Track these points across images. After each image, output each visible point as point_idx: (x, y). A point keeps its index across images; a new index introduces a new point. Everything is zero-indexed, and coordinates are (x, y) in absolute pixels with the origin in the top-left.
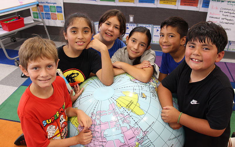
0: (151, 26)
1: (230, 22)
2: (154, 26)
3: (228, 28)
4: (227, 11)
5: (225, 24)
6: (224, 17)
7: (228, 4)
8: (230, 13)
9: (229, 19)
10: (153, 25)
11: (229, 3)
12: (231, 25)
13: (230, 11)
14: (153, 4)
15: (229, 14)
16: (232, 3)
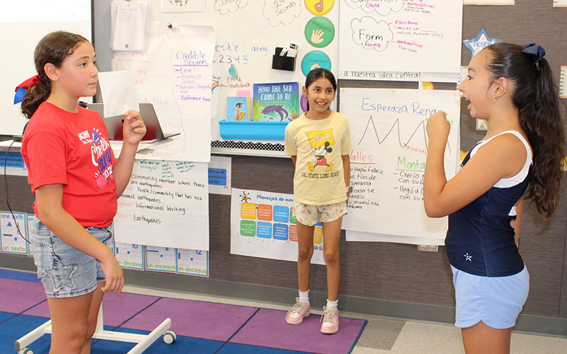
0: (23, 215)
1: (155, 204)
2: (29, 217)
3: (156, 219)
4: (144, 181)
5: (146, 209)
6: (142, 194)
7: (142, 167)
8: (151, 185)
9: (151, 198)
10: (26, 214)
11: (144, 165)
12: (158, 210)
13: (149, 182)
14: (22, 169)
15: (148, 188)
16: (148, 165)
